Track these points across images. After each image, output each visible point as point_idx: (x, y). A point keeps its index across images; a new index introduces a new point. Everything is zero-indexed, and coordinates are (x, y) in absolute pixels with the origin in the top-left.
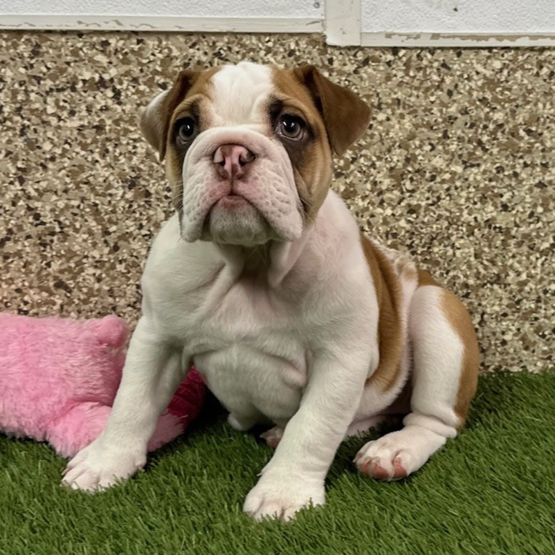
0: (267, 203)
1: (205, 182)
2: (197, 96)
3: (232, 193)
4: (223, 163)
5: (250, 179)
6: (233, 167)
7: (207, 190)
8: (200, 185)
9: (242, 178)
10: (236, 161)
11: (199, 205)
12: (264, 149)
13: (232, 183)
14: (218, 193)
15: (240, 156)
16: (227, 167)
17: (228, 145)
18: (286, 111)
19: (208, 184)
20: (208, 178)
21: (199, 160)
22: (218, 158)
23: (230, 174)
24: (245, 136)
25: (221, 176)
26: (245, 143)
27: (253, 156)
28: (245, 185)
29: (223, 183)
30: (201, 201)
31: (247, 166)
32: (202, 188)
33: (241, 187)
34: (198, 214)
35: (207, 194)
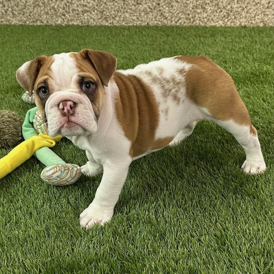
0: (85, 123)
3: (69, 121)
4: (63, 109)
5: (76, 114)
6: (68, 111)
7: (58, 121)
8: (54, 118)
9: (73, 114)
10: (69, 108)
11: (55, 127)
12: (79, 100)
13: (68, 118)
14: (63, 122)
15: (70, 106)
16: (65, 111)
17: (65, 101)
18: (86, 80)
19: (58, 118)
20: (58, 116)
21: (52, 107)
22: (61, 106)
23: (67, 114)
24: (71, 97)
25: (64, 115)
26: (72, 100)
27: (75, 104)
29: (64, 118)
30: (56, 126)
31: (73, 109)
32: (56, 120)
33: (73, 119)
34: (55, 130)
35: (58, 123)
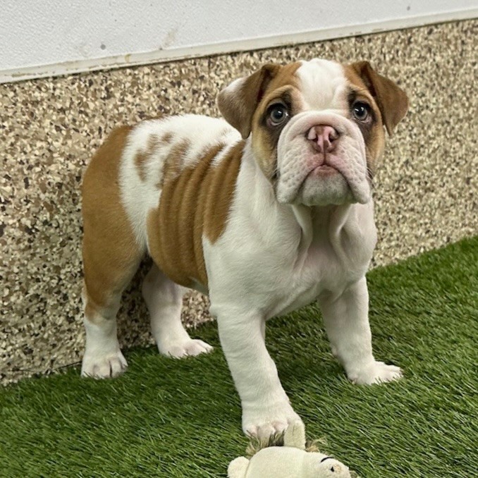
0: (352, 172)
1: (303, 154)
2: (287, 86)
3: (325, 163)
4: (316, 140)
5: (338, 152)
6: (325, 143)
7: (305, 161)
8: (299, 157)
9: (333, 151)
10: (327, 138)
11: (298, 173)
12: (347, 129)
13: (325, 156)
14: (314, 163)
15: (330, 135)
16: (320, 142)
17: (320, 125)
18: (359, 99)
19: (305, 156)
20: (304, 151)
21: (294, 137)
22: (312, 135)
23: (322, 149)
24: (333, 119)
25: (316, 150)
26: (333, 125)
27: (338, 133)
28: (335, 157)
29: (317, 155)
30: (300, 170)
31: (336, 142)
32: (301, 159)
33: (332, 158)
34: (298, 180)
35: (305, 164)
